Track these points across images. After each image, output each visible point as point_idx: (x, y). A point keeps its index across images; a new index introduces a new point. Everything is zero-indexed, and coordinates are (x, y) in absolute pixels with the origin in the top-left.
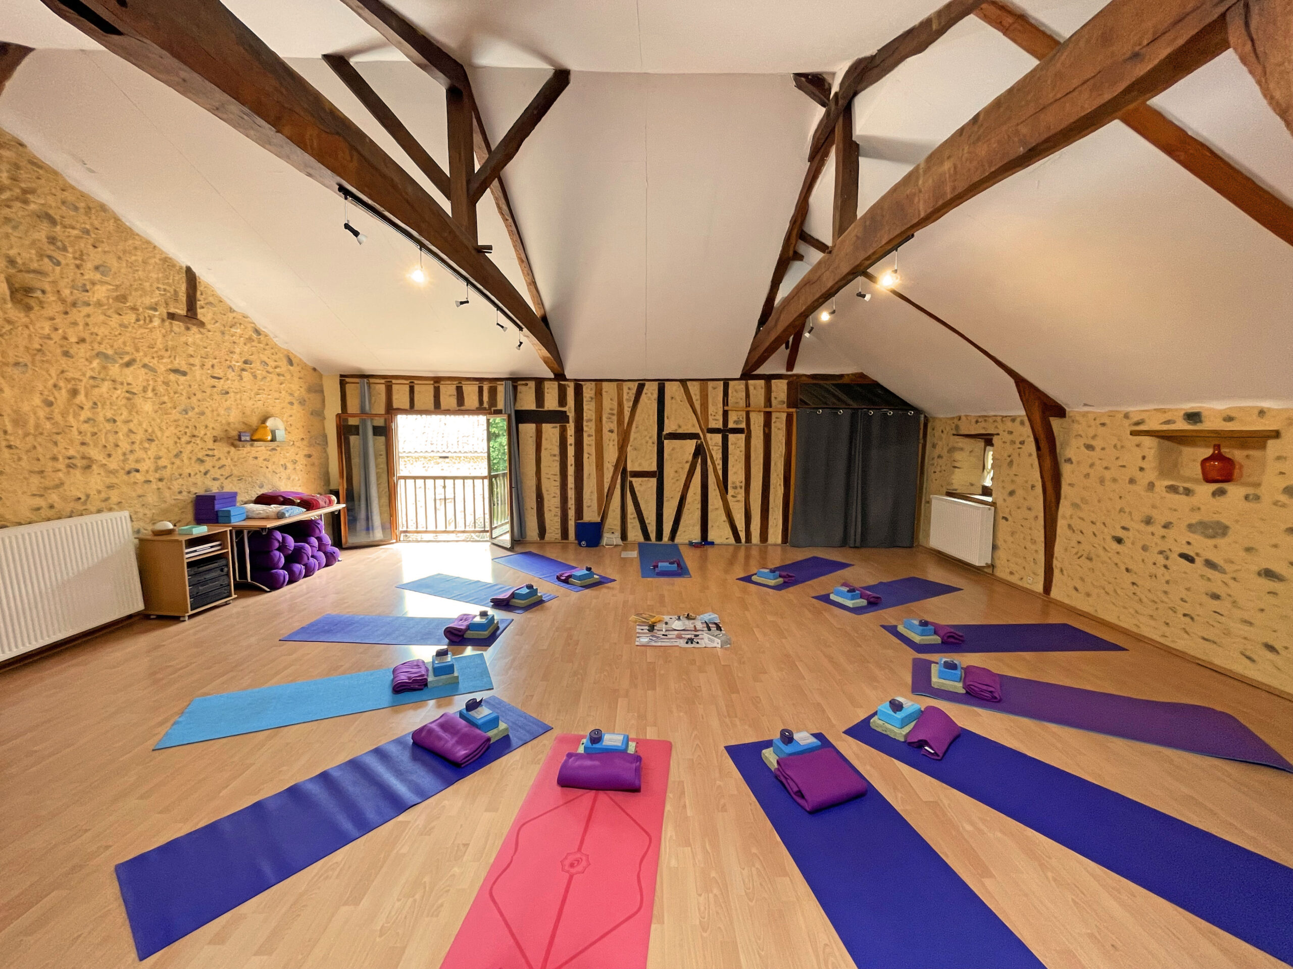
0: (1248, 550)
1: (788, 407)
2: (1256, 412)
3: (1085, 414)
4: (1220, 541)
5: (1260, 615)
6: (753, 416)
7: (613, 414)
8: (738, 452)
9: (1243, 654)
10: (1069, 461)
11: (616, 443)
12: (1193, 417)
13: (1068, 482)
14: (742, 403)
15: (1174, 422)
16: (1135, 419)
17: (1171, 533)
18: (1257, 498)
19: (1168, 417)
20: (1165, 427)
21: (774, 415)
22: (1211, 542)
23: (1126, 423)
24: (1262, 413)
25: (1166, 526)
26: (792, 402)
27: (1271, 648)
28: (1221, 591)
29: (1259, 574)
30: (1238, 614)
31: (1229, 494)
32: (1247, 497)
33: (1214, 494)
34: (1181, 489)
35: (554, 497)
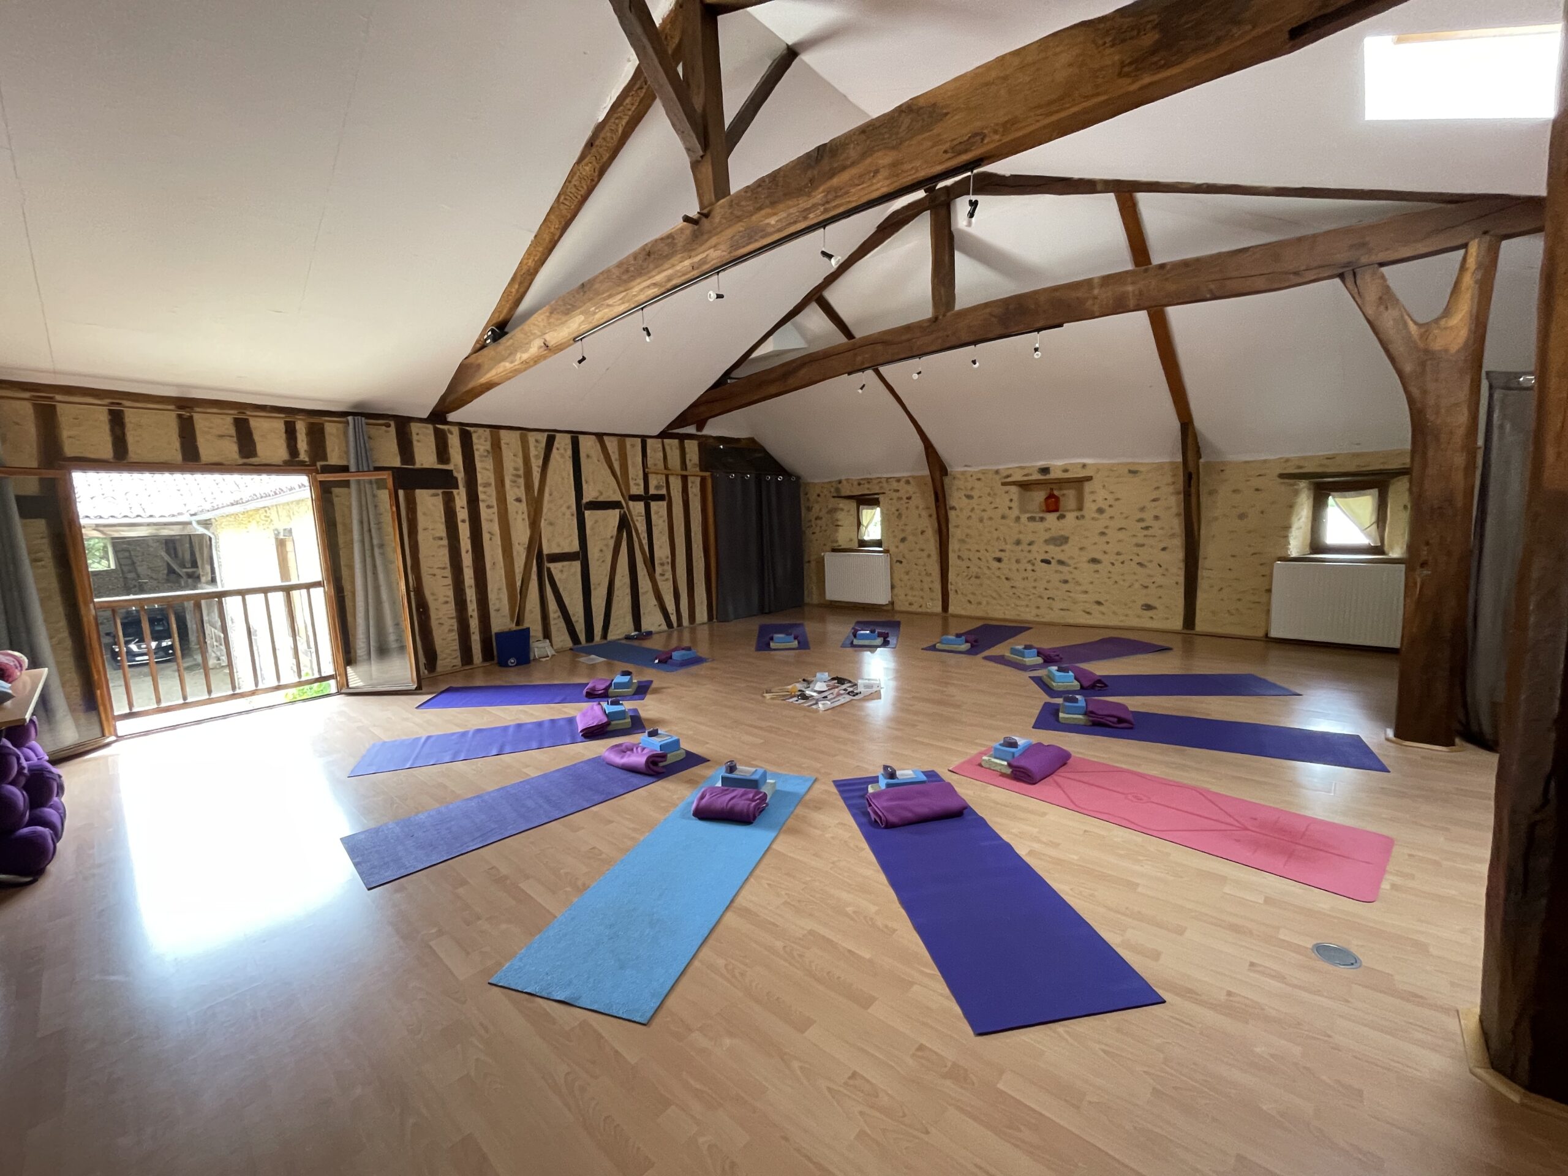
0: (1081, 549)
1: (701, 470)
2: (1081, 466)
3: (963, 473)
4: (1064, 547)
5: (1091, 586)
6: (672, 479)
7: (518, 476)
8: (660, 522)
9: (1084, 611)
10: (953, 508)
11: (526, 516)
12: (1045, 470)
13: (954, 524)
14: (661, 465)
15: (1031, 475)
16: (1005, 475)
17: (1034, 548)
18: (1083, 517)
19: (1026, 471)
20: (1026, 478)
21: (690, 479)
22: (1058, 549)
23: (997, 477)
24: (1084, 466)
25: (1030, 544)
26: (704, 465)
27: (1099, 603)
28: (1068, 577)
29: (1089, 562)
30: (1079, 588)
31: (1067, 517)
32: (1077, 518)
33: (1058, 518)
34: (1037, 518)
35: (447, 602)
